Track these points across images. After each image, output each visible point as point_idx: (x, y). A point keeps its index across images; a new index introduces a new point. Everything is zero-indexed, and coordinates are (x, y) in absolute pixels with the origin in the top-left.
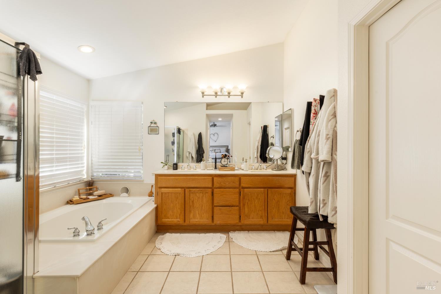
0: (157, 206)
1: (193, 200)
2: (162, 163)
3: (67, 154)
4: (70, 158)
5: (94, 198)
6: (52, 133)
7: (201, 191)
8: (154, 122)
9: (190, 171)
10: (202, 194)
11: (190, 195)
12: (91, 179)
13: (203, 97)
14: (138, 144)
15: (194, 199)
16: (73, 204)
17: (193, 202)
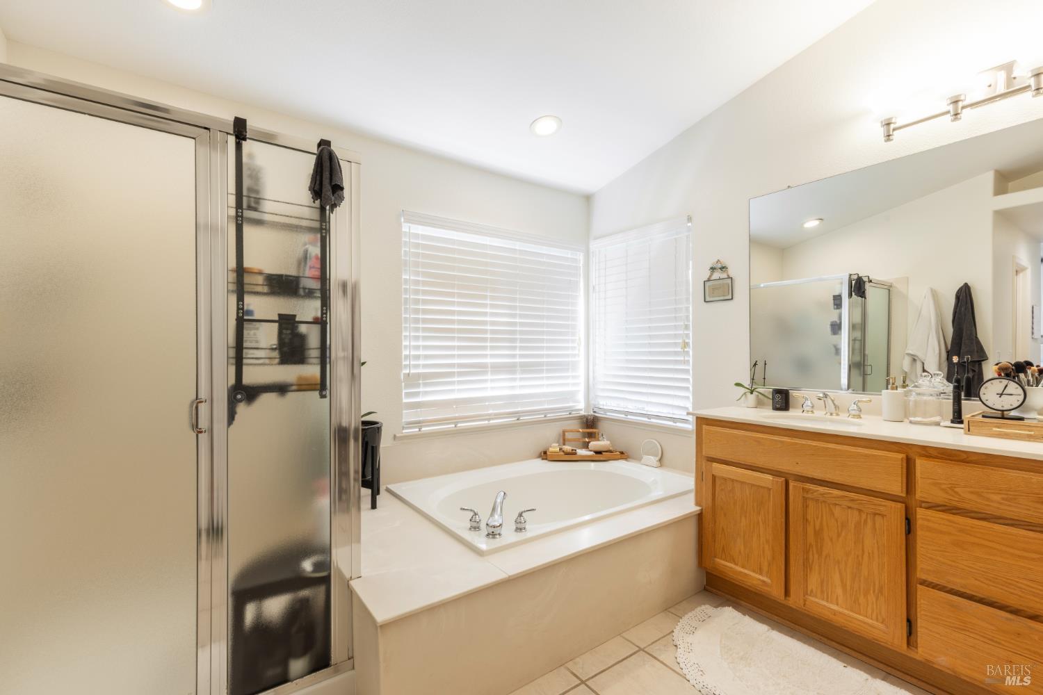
0: (702, 510)
1: (817, 528)
2: (738, 385)
3: (542, 356)
4: (548, 364)
5: (589, 456)
6: (513, 316)
7: (853, 500)
8: (719, 266)
9: (832, 421)
10: (856, 513)
11: (805, 507)
12: (595, 412)
13: (888, 137)
14: (681, 332)
15: (821, 523)
16: (546, 459)
17: (818, 533)
